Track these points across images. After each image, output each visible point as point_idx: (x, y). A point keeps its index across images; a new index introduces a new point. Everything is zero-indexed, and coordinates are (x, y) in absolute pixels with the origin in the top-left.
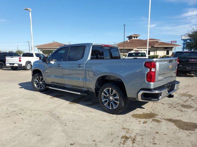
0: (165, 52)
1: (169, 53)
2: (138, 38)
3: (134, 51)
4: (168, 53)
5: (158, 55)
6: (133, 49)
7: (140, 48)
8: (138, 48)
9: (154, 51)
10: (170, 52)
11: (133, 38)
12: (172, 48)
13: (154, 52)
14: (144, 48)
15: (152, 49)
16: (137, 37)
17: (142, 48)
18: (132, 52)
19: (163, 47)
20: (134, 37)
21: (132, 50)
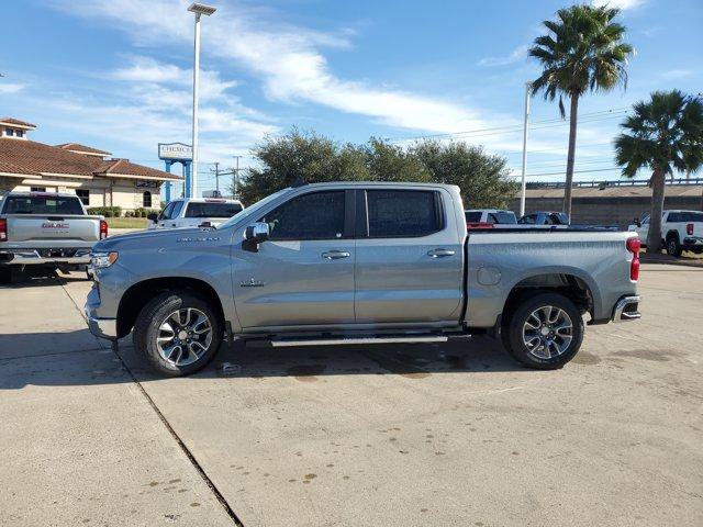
0: (140, 197)
1: (150, 199)
2: (25, 138)
3: (28, 189)
4: (148, 202)
5: (117, 208)
6: (24, 179)
7: (50, 178)
8: (44, 178)
9: (103, 190)
10: (153, 197)
11: (4, 133)
12: (157, 184)
13: (101, 196)
14: (65, 179)
15: (95, 184)
16: (21, 132)
17: (58, 178)
18: (19, 190)
19: (131, 179)
20: (10, 131)
21: (18, 181)
